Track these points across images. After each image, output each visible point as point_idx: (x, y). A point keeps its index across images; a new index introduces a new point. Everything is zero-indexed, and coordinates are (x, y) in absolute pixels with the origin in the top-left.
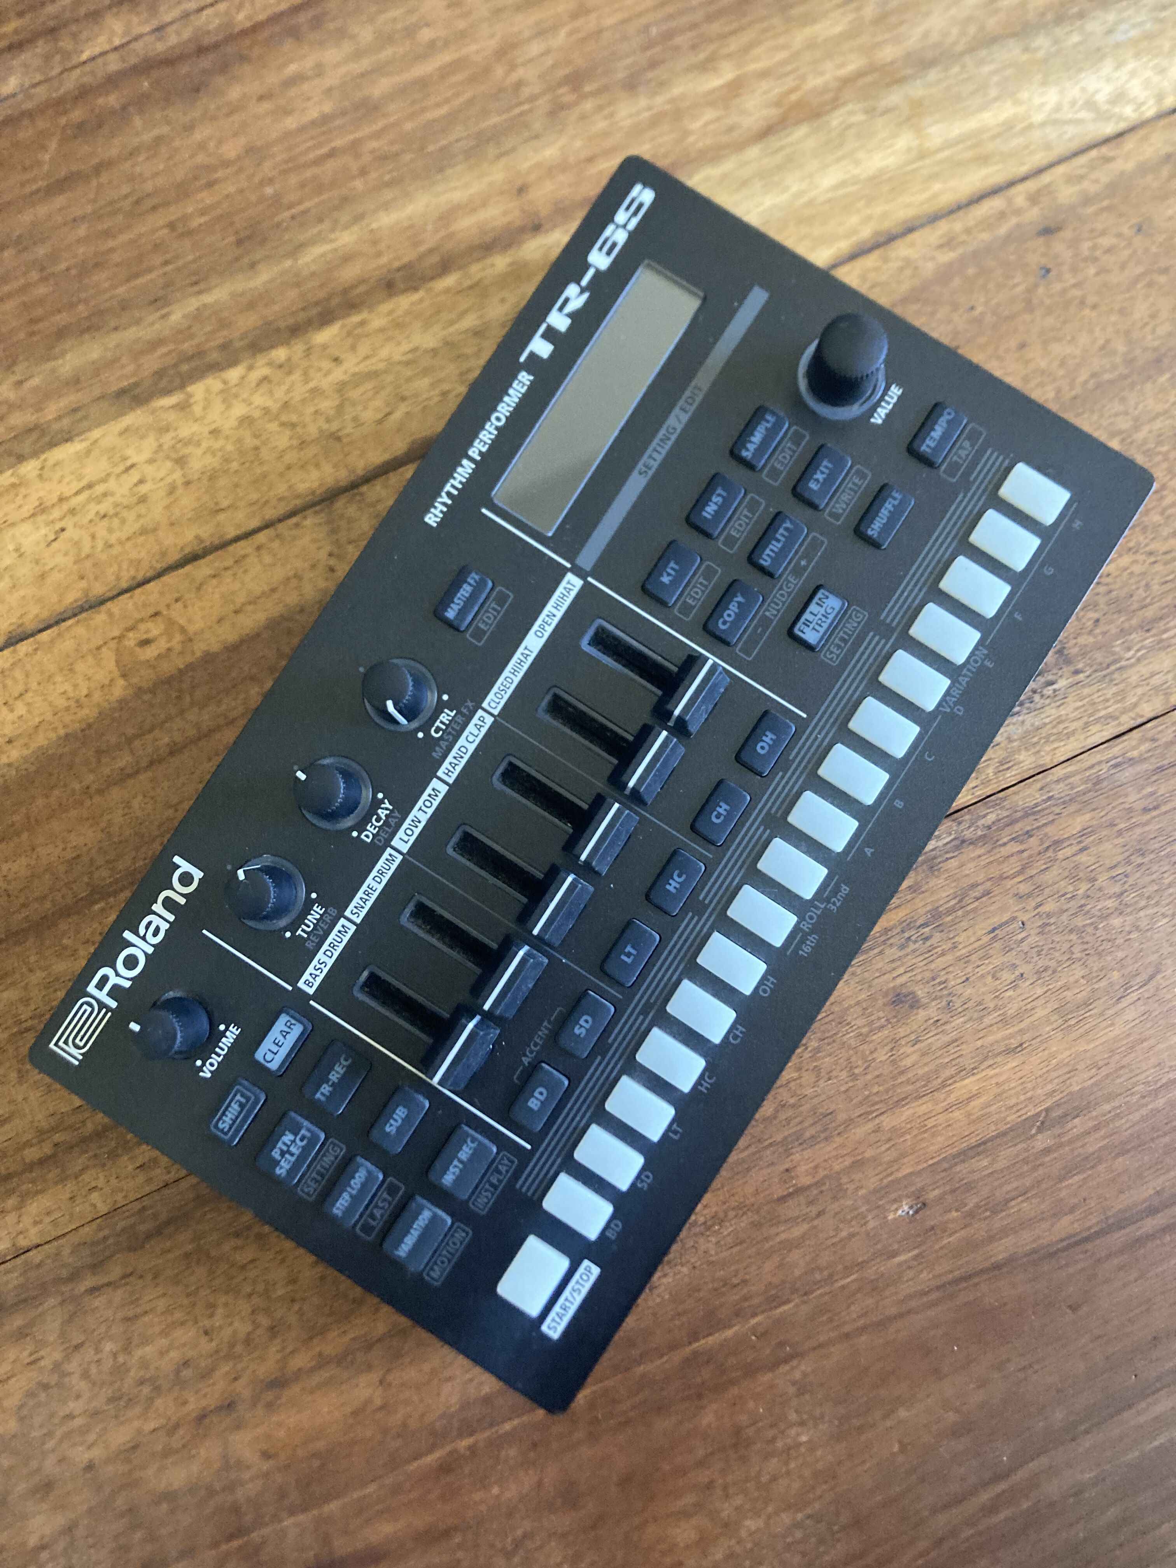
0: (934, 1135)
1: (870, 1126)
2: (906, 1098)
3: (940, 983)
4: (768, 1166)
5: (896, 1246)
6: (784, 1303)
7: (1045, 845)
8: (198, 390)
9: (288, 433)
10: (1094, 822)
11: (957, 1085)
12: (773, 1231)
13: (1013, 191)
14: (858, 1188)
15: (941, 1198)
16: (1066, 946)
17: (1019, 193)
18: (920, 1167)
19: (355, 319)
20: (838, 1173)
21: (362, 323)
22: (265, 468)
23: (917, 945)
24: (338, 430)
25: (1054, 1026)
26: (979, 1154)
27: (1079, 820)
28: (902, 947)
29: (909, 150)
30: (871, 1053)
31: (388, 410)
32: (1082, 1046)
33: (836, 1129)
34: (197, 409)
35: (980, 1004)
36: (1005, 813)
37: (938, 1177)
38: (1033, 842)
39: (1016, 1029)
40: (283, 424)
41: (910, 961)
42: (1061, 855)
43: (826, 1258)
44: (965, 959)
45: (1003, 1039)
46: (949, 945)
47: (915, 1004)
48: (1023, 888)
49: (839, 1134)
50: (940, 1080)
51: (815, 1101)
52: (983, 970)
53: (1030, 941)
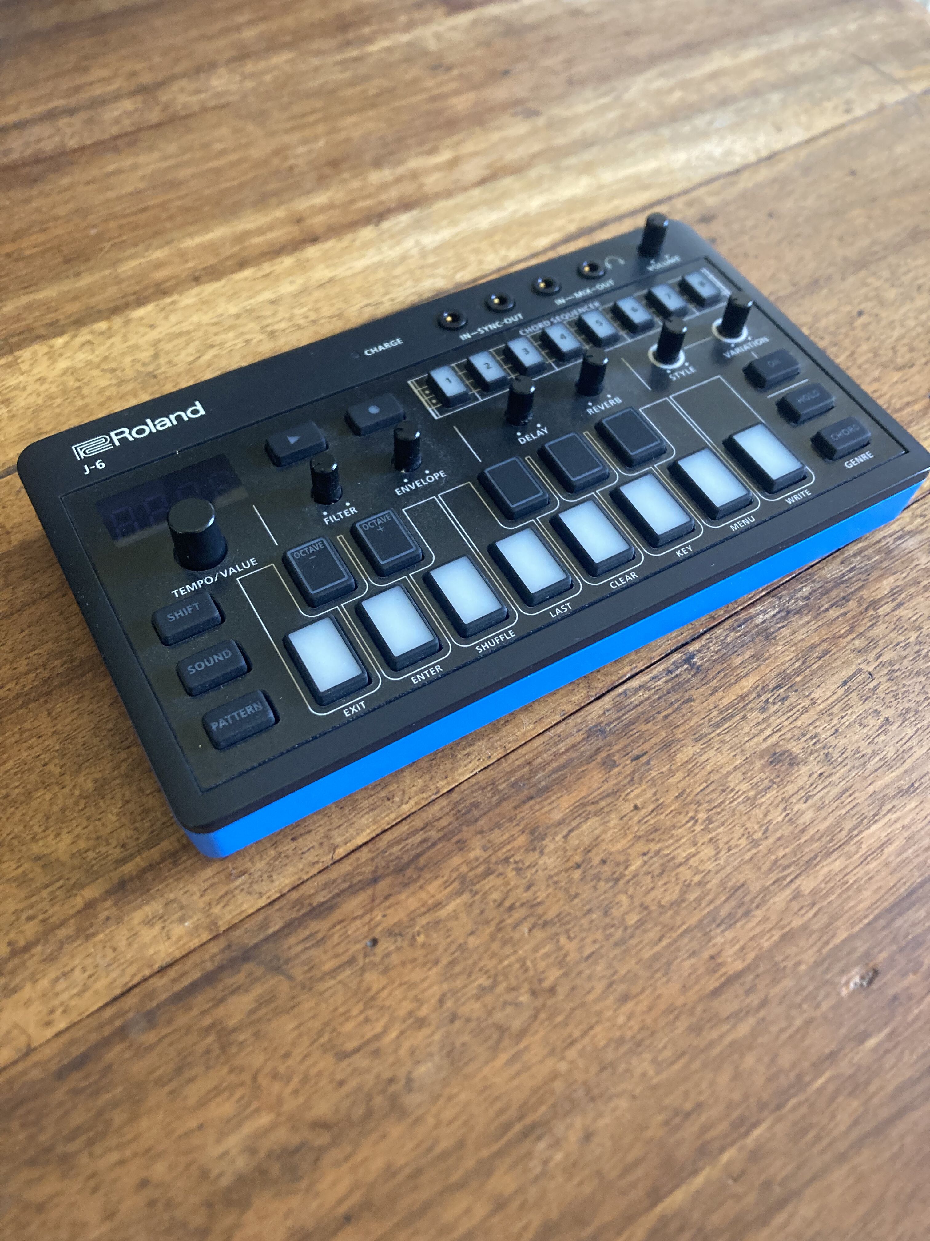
0: (859, 890)
1: (788, 892)
2: (815, 857)
3: (811, 738)
4: (689, 957)
5: (862, 1027)
7: (865, 606)
8: (26, 354)
10: (898, 583)
11: (864, 834)
12: (716, 1033)
14: (799, 963)
15: (891, 960)
16: (918, 688)
18: (857, 929)
19: (168, 300)
20: (770, 950)
21: (174, 303)
23: (776, 706)
24: (155, 370)
26: (913, 904)
27: (885, 583)
28: (763, 710)
29: (590, 185)
30: (766, 815)
31: (198, 355)
33: (752, 901)
34: (24, 367)
35: (857, 752)
36: (818, 586)
37: (880, 936)
38: (852, 604)
39: (902, 769)
40: (103, 370)
41: (775, 721)
42: (881, 611)
43: (786, 1059)
44: (828, 712)
45: (893, 782)
46: (807, 702)
47: (794, 762)
48: (859, 644)
49: (757, 907)
50: (844, 833)
51: (722, 874)
52: (848, 720)
53: (882, 687)
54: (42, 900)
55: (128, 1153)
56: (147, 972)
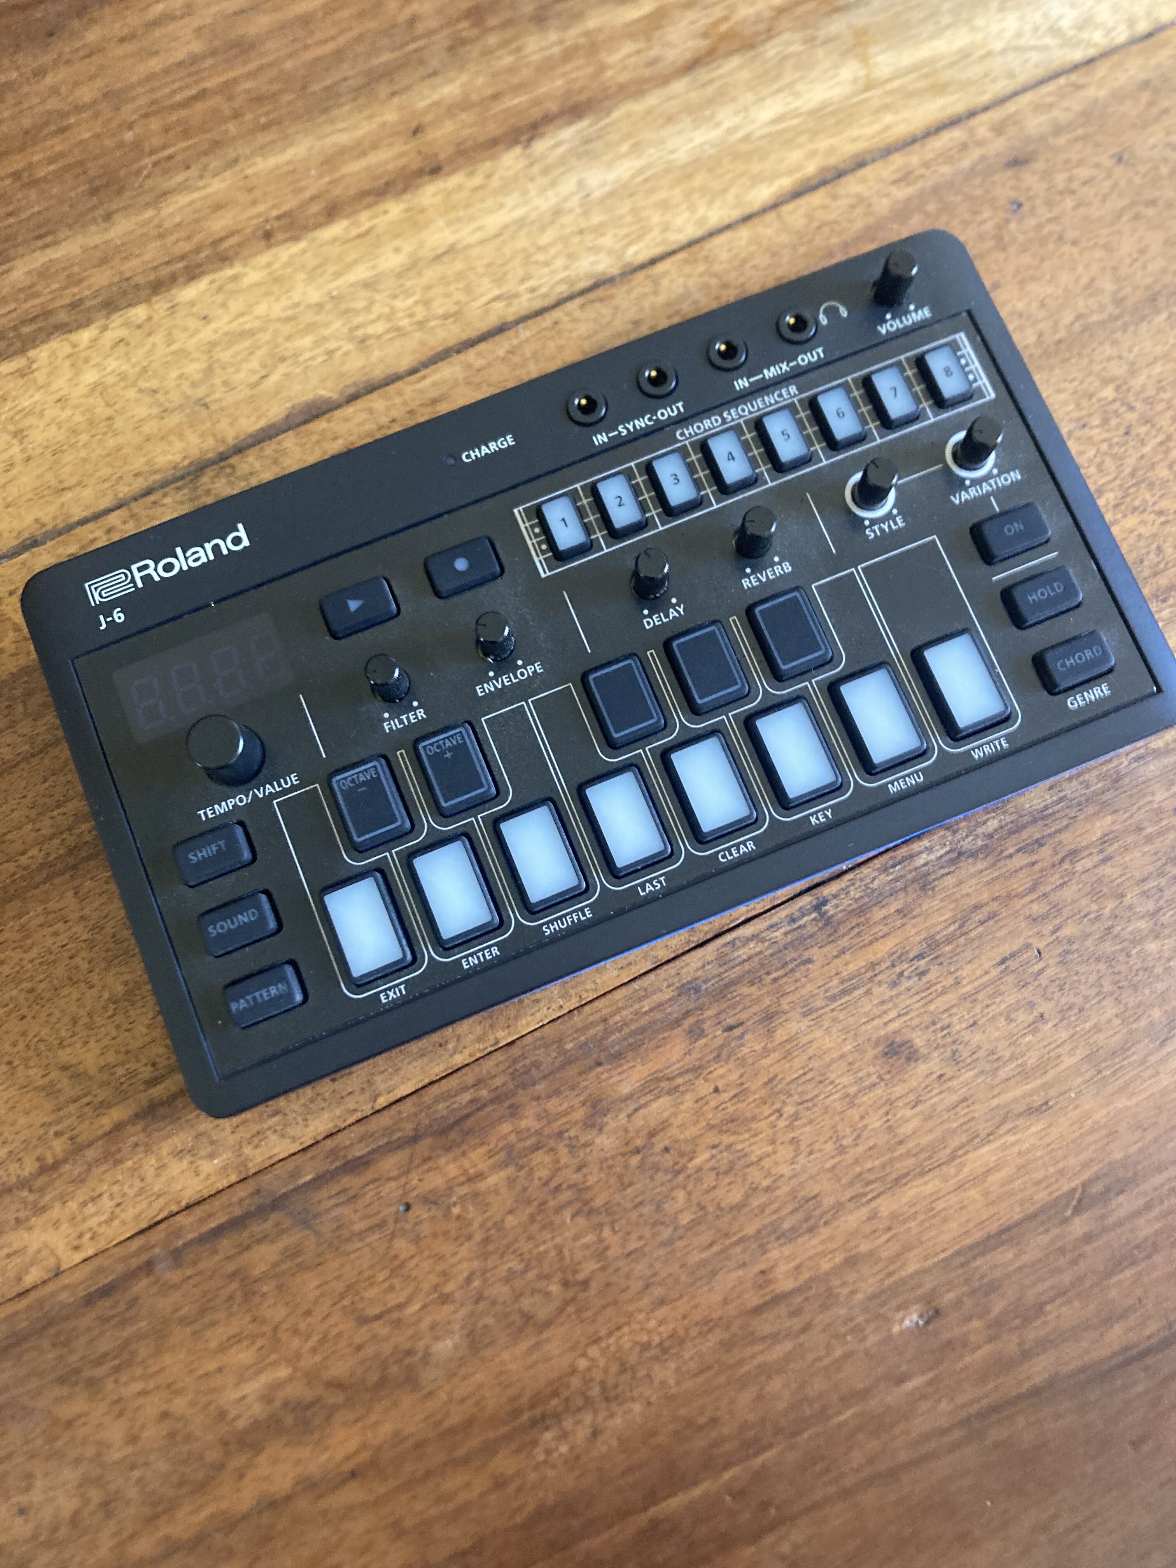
0: (945, 1220)
1: (864, 1212)
2: (907, 1174)
3: (942, 1029)
4: (738, 1268)
5: (904, 1368)
6: (765, 1449)
7: (1061, 855)
9: (147, 400)
10: (1116, 827)
11: (970, 1156)
12: (748, 1351)
13: (975, 122)
14: (853, 1292)
15: (958, 1304)
16: (1092, 978)
17: (982, 125)
18: (929, 1263)
20: (827, 1274)
21: (235, 278)
22: (119, 439)
23: (911, 982)
24: (207, 396)
25: (1087, 1076)
26: (1003, 1243)
27: (1098, 824)
28: (894, 984)
29: (855, 80)
30: (862, 1118)
31: (263, 373)
32: (1122, 1103)
33: (821, 1216)
35: (993, 1053)
36: (1009, 819)
37: (953, 1275)
38: (1045, 852)
39: (1039, 1082)
40: (141, 391)
41: (904, 1001)
42: (1079, 867)
43: (815, 1386)
44: (971, 998)
45: (1023, 1097)
46: (950, 981)
47: (913, 1056)
48: (1037, 909)
49: (826, 1223)
50: (948, 1151)
51: (795, 1182)
52: (993, 1010)
53: (1049, 972)
54: (70, 1115)
55: (152, 1384)
56: (175, 1208)
